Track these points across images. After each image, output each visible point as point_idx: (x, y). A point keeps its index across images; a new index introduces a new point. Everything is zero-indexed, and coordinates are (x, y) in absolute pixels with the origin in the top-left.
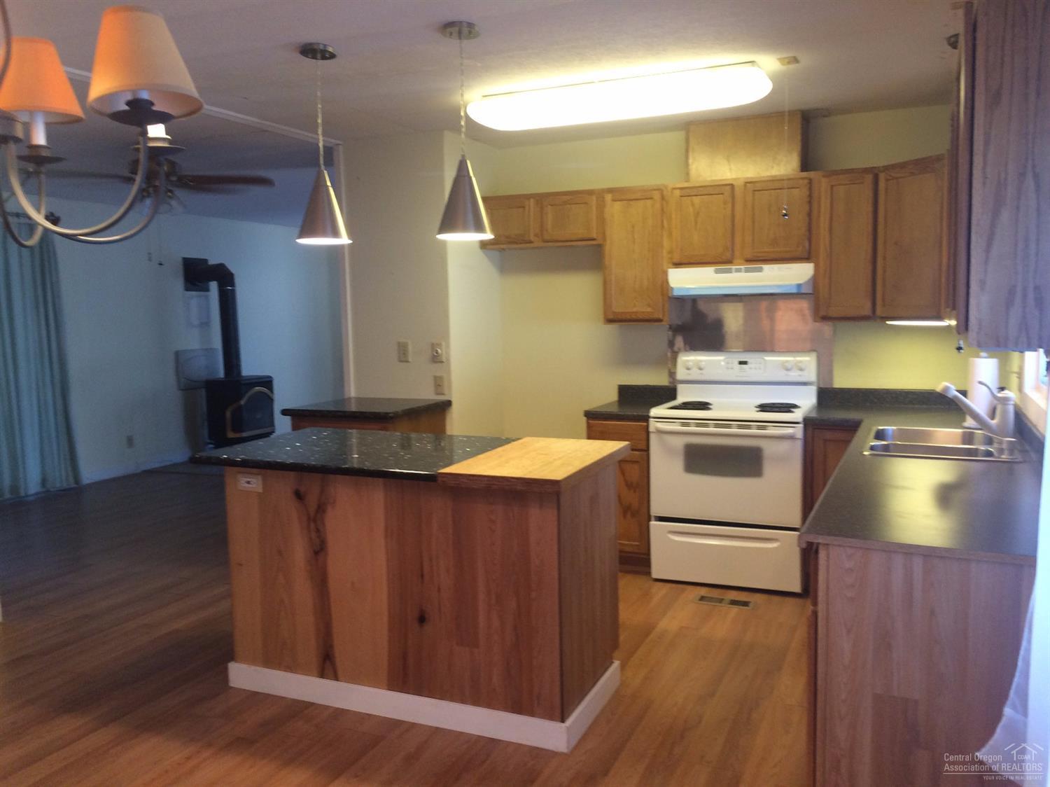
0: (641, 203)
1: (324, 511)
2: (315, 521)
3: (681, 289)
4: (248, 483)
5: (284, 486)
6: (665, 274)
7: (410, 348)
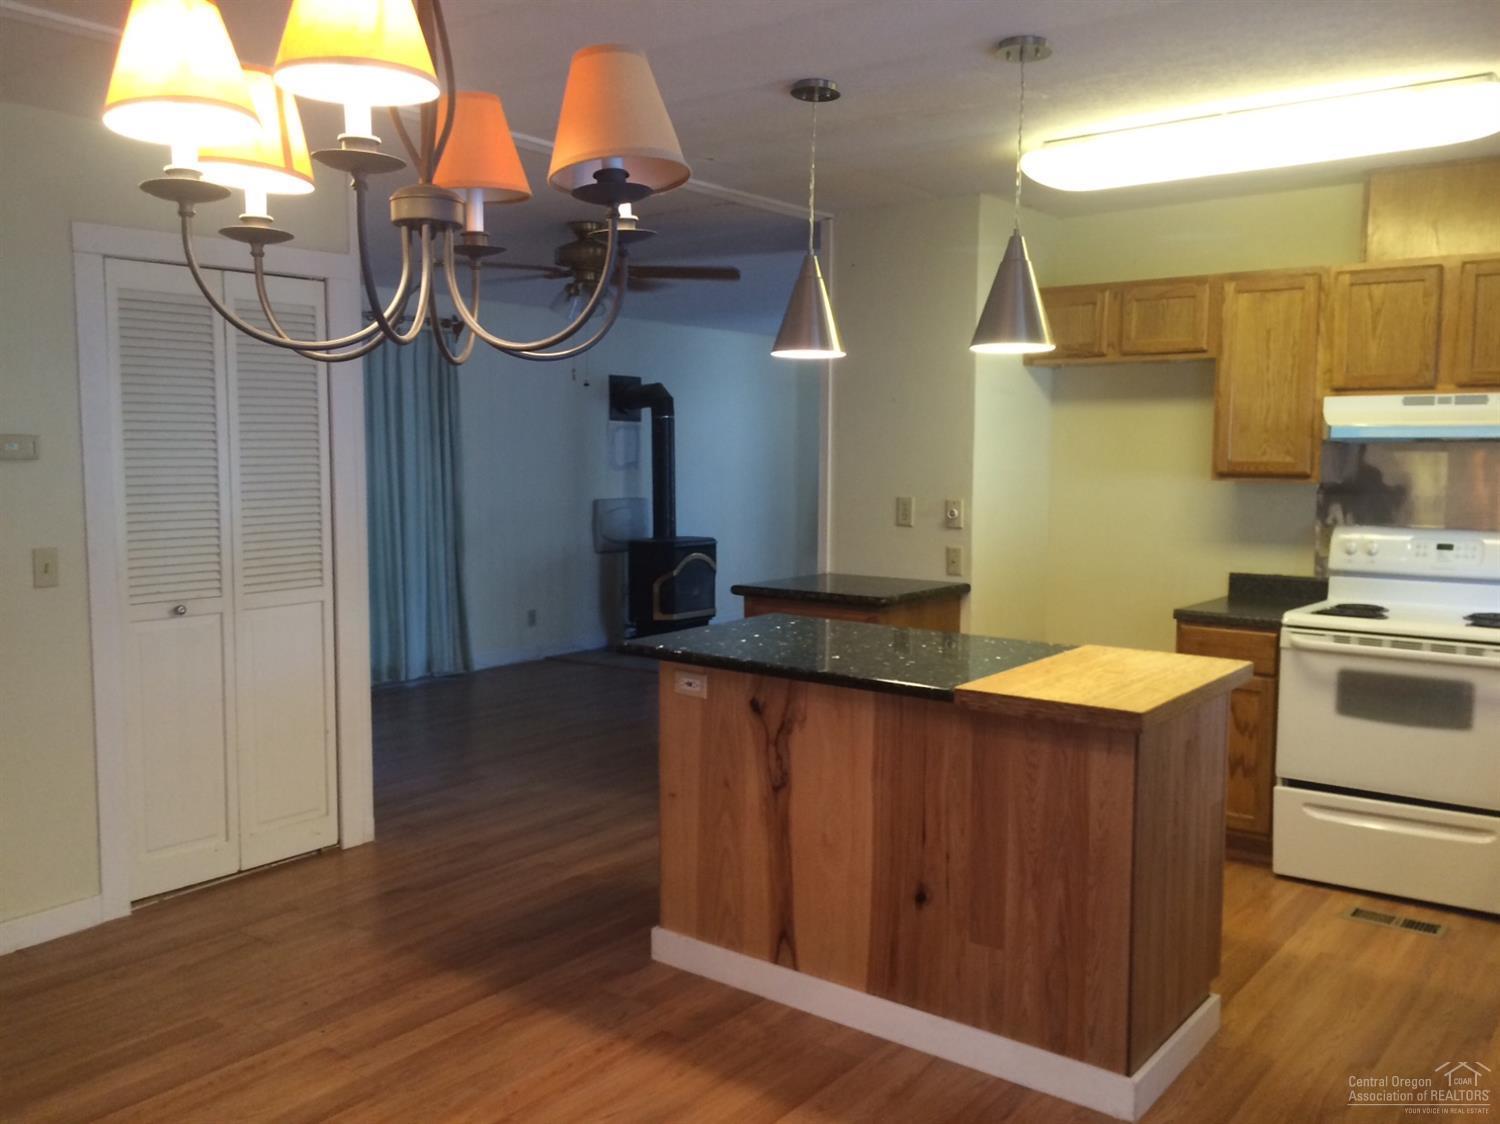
0: (1284, 297)
1: (790, 732)
2: (776, 744)
3: (1343, 428)
4: (690, 684)
5: (737, 693)
6: (1319, 405)
7: (913, 508)
